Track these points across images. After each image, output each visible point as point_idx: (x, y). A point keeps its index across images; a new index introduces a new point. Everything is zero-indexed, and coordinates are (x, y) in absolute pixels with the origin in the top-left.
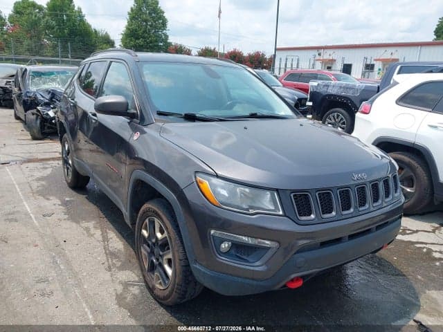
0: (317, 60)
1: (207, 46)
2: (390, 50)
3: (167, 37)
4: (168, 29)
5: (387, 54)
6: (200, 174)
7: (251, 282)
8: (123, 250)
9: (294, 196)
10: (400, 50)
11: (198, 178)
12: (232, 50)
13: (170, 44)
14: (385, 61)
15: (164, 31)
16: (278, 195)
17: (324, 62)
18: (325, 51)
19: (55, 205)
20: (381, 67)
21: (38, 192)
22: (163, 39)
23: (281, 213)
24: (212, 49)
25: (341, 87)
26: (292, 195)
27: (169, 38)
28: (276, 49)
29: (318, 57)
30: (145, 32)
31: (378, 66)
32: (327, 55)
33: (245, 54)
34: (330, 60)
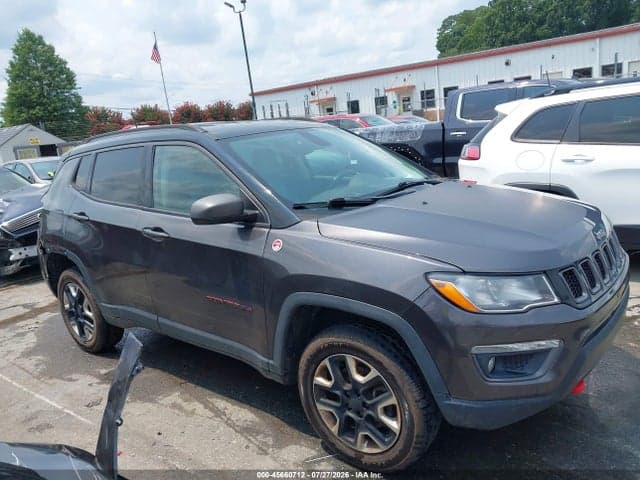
0: (312, 102)
1: (144, 103)
2: (402, 75)
3: (79, 98)
4: (77, 86)
5: (398, 81)
6: (433, 276)
7: (534, 400)
8: (257, 420)
9: (565, 274)
10: (414, 73)
11: (434, 281)
12: (183, 104)
13: (87, 108)
14: (399, 91)
15: (73, 91)
16: (548, 277)
17: (321, 103)
18: (320, 88)
19: (90, 385)
20: (395, 99)
21: (43, 374)
22: (74, 104)
23: (556, 300)
24: (153, 106)
25: (392, 132)
26: (561, 274)
27: (83, 100)
28: (253, 95)
29: (311, 98)
30: (41, 95)
31: (391, 98)
32: (323, 93)
33: (203, 107)
34: (329, 100)
